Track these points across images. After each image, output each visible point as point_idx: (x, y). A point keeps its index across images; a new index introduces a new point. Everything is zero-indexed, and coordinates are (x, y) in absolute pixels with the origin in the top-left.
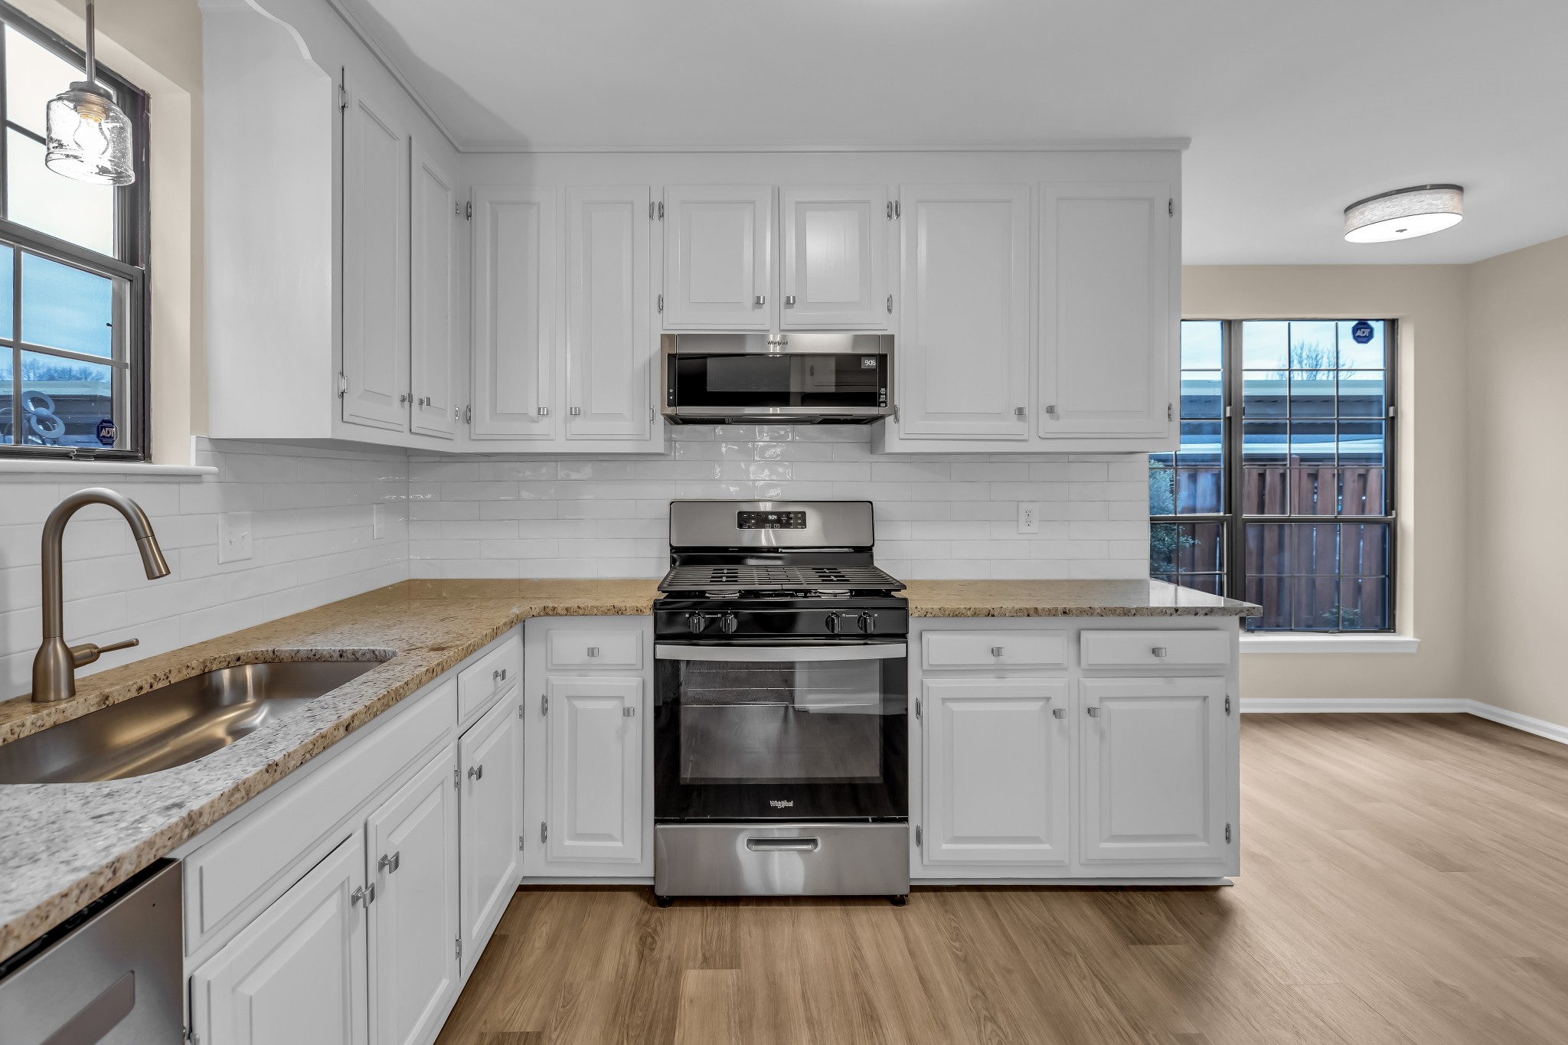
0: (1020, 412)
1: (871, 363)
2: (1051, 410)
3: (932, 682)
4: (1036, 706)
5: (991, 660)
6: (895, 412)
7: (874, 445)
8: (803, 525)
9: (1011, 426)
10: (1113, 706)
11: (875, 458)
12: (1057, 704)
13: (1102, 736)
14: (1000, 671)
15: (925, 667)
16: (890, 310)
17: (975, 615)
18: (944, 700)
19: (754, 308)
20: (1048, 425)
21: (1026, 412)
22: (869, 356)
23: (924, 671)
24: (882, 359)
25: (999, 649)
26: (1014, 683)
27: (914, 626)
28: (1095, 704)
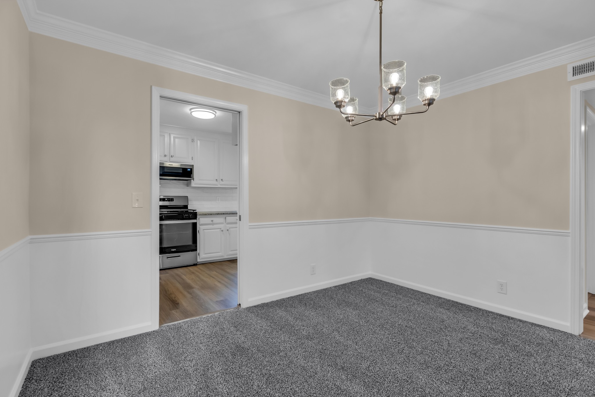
0: (217, 180)
1: (189, 170)
2: (222, 180)
3: (201, 227)
4: (219, 230)
5: (211, 222)
6: (193, 179)
7: (188, 185)
8: (173, 201)
9: (215, 182)
10: (231, 229)
11: (188, 188)
12: (222, 229)
13: (229, 235)
14: (213, 224)
15: (200, 224)
16: (192, 159)
17: (209, 215)
18: (203, 230)
19: (164, 157)
20: (222, 183)
21: (218, 180)
22: (189, 169)
23: (200, 225)
24: (191, 169)
25: (213, 220)
26: (215, 226)
27: (198, 217)
28: (228, 229)
